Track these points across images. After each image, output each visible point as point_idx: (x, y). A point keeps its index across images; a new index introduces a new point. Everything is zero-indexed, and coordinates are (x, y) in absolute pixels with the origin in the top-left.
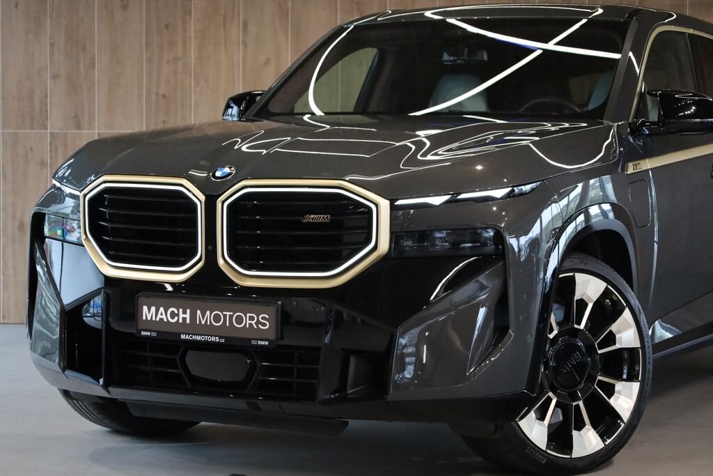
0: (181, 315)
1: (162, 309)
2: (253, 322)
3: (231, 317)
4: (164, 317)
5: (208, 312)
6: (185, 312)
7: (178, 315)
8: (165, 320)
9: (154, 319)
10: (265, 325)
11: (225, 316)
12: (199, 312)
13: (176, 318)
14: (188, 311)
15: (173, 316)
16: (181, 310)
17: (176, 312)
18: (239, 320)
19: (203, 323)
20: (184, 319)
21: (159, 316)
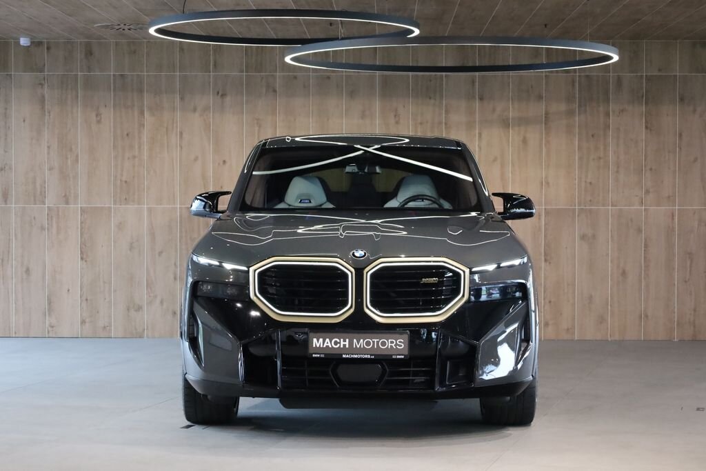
0: (342, 343)
1: (327, 340)
2: (393, 345)
3: (378, 342)
4: (329, 344)
5: (362, 340)
6: (344, 341)
7: (340, 343)
8: (330, 346)
9: (321, 346)
10: (401, 346)
11: (374, 342)
12: (355, 340)
13: (338, 345)
14: (347, 340)
15: (336, 343)
16: (342, 340)
17: (338, 341)
18: (383, 344)
19: (358, 347)
20: (344, 345)
21: (326, 344)
